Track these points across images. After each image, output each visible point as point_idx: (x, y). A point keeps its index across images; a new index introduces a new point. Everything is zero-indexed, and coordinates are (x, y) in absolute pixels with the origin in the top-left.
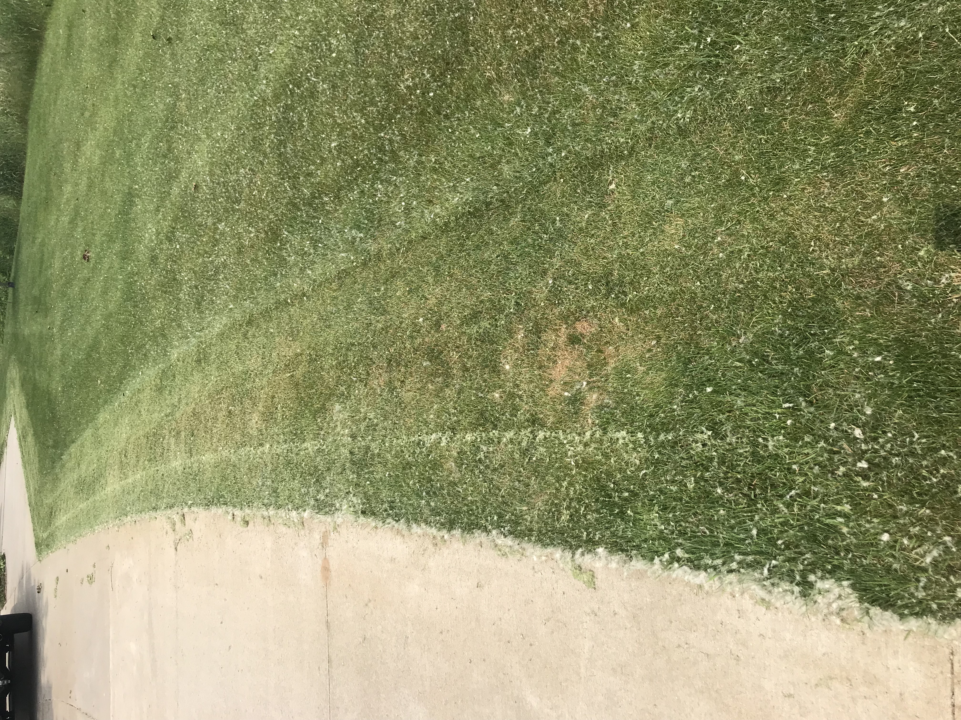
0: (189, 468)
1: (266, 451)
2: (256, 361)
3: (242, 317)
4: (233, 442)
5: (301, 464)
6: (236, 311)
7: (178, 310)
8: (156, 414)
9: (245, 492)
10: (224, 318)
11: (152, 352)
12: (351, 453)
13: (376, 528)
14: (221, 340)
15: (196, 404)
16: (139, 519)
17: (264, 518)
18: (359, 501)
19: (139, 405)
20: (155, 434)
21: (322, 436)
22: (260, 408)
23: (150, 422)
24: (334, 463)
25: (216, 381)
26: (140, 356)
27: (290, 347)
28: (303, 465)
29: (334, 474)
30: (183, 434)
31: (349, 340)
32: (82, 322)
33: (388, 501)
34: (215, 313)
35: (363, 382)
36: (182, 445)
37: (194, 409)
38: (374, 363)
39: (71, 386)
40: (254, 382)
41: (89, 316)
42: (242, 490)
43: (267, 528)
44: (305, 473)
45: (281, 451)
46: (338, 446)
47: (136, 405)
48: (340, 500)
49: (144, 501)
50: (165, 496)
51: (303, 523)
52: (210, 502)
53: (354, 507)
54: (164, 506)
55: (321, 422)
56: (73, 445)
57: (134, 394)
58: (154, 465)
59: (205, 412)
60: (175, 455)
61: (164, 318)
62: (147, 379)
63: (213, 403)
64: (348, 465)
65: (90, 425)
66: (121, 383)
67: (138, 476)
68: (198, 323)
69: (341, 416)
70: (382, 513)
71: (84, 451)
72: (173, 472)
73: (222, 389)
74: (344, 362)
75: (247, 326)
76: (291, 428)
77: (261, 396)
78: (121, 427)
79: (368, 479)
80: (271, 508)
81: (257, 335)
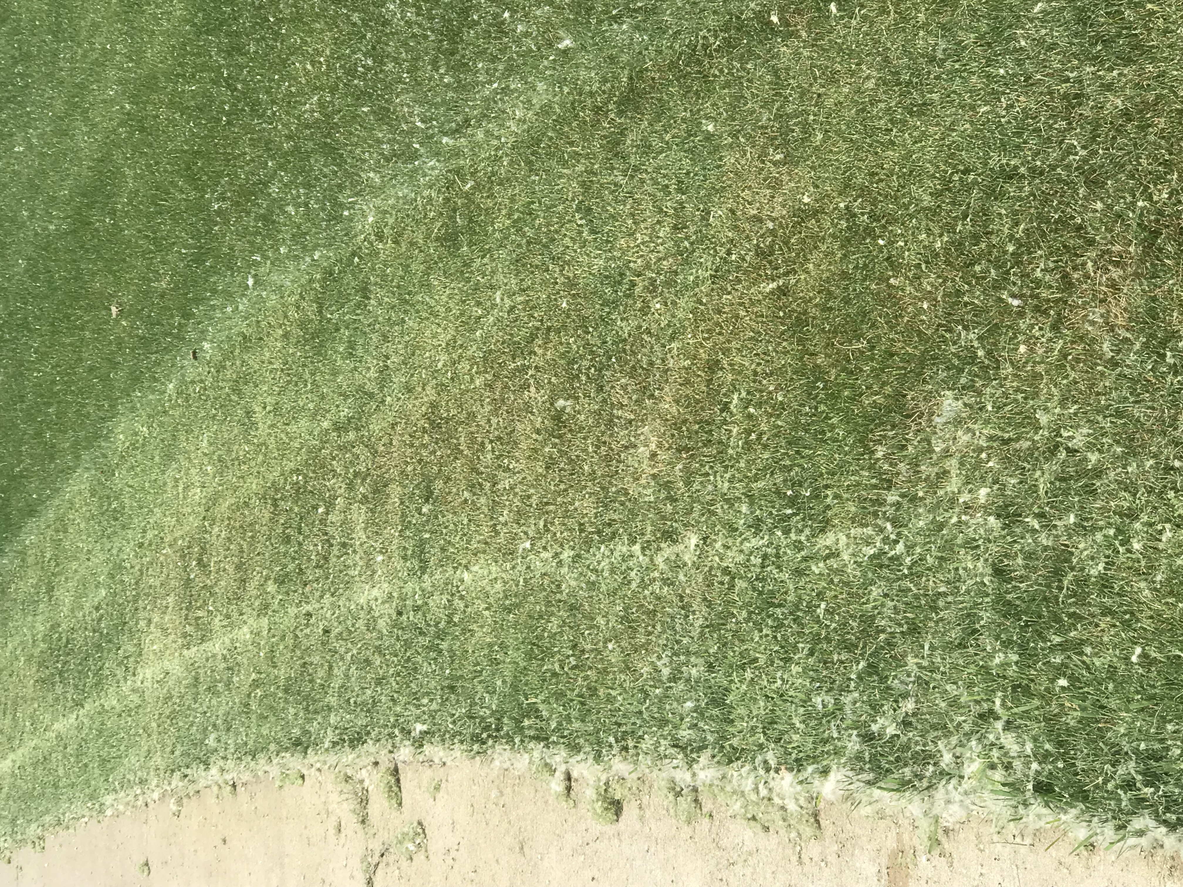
0: (417, 609)
1: (688, 558)
2: (653, 236)
3: (605, 80)
4: (571, 523)
5: (811, 608)
6: (583, 58)
7: (380, 61)
8: (304, 423)
9: (610, 699)
10: (541, 86)
11: (290, 209)
12: (999, 572)
13: (1091, 846)
14: (529, 163)
15: (441, 388)
16: (246, 777)
17: (679, 794)
18: (1029, 747)
19: (247, 389)
20: (299, 491)
21: (891, 512)
22: (668, 406)
23: (283, 448)
24: (935, 609)
25: (512, 309)
26: (250, 221)
27: (776, 185)
28: (820, 611)
29: (932, 648)
30: (395, 491)
31: (996, 160)
32: (59, 106)
33: (1137, 752)
34: (510, 70)
35: (1045, 313)
36: (392, 532)
37: (434, 406)
38: (1091, 242)
39: (25, 325)
40: (645, 310)
41: (82, 87)
42: (601, 692)
43: (687, 831)
44: (828, 640)
45: (741, 558)
46: (949, 546)
47: (236, 391)
48: (954, 740)
49: (263, 717)
50: (333, 701)
51: (816, 815)
52: (487, 728)
53: (1008, 767)
54: (331, 735)
55: (886, 457)
56: (31, 523)
57: (228, 355)
58: (297, 598)
59: (472, 416)
60: (368, 565)
61: (333, 90)
62: (273, 300)
63: (499, 385)
64: (986, 616)
65: (85, 456)
66: (187, 315)
67: (244, 633)
68: (452, 106)
69: (964, 438)
70: (1113, 795)
71: (67, 544)
72: (360, 624)
73: (532, 337)
74: (976, 239)
75: (620, 113)
76: (779, 478)
77: (671, 363)
78: (185, 463)
79: (1060, 670)
80: (704, 758)
81: (656, 143)
